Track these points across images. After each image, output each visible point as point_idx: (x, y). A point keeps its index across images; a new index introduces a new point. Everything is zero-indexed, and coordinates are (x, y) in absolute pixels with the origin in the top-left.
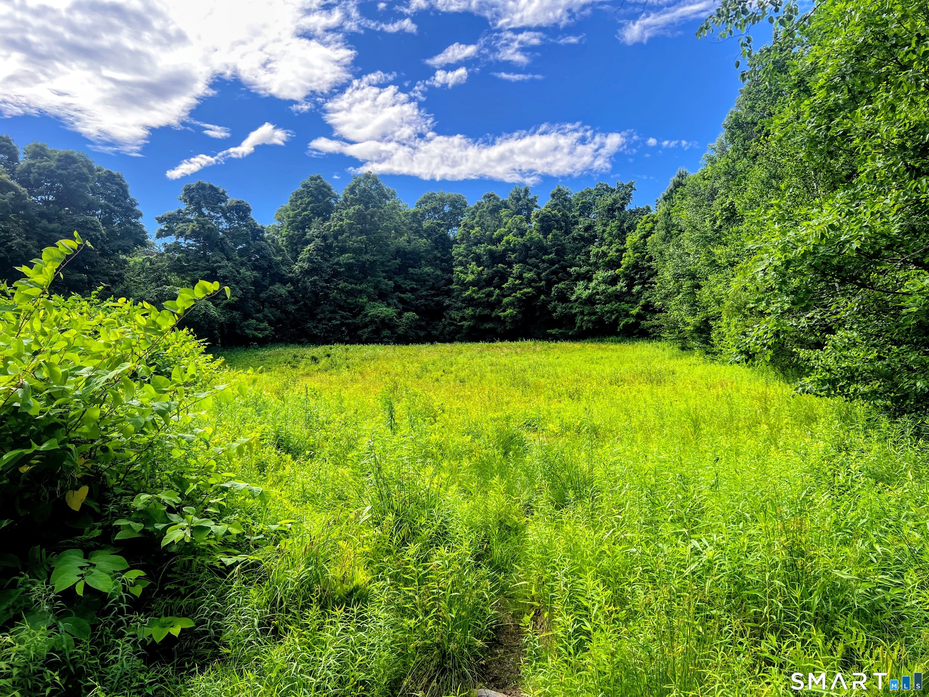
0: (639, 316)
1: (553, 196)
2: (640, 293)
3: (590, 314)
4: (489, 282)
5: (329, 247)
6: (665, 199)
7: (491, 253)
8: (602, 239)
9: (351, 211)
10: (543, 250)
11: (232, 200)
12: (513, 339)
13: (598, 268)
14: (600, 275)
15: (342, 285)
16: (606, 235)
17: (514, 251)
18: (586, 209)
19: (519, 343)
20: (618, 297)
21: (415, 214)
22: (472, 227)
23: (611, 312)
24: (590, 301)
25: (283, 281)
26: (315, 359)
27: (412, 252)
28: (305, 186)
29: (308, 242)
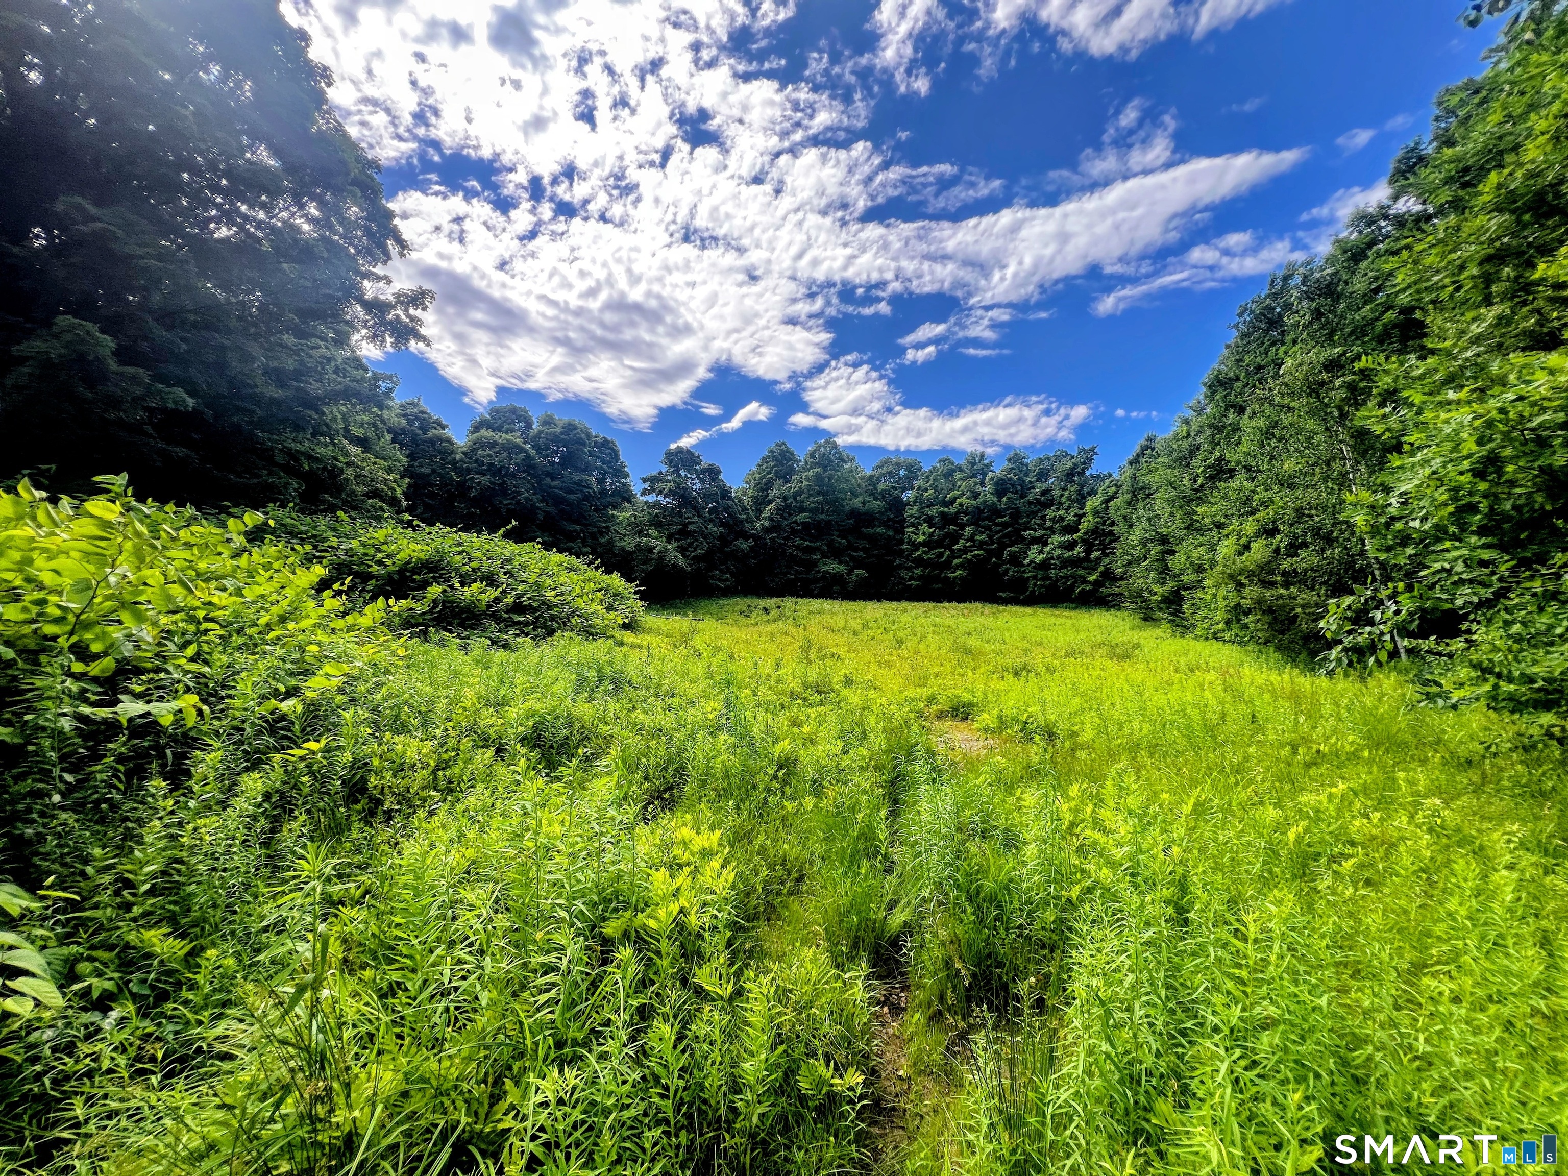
0: (1097, 584)
1: (1009, 460)
2: (1098, 559)
3: (1042, 579)
4: (939, 543)
5: (788, 506)
6: (1131, 463)
7: (943, 514)
8: (1060, 504)
9: (810, 473)
10: (996, 512)
11: (704, 464)
12: (960, 600)
13: (1054, 533)
14: (1057, 539)
15: (798, 541)
16: (1063, 500)
17: (966, 514)
18: (1043, 475)
19: (967, 605)
20: (1075, 562)
21: (871, 477)
22: (926, 490)
23: (1066, 578)
24: (1045, 565)
25: (746, 536)
26: (766, 610)
27: (866, 514)
28: (772, 451)
29: (770, 502)
